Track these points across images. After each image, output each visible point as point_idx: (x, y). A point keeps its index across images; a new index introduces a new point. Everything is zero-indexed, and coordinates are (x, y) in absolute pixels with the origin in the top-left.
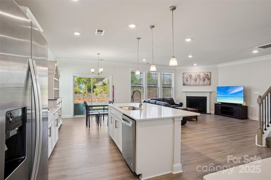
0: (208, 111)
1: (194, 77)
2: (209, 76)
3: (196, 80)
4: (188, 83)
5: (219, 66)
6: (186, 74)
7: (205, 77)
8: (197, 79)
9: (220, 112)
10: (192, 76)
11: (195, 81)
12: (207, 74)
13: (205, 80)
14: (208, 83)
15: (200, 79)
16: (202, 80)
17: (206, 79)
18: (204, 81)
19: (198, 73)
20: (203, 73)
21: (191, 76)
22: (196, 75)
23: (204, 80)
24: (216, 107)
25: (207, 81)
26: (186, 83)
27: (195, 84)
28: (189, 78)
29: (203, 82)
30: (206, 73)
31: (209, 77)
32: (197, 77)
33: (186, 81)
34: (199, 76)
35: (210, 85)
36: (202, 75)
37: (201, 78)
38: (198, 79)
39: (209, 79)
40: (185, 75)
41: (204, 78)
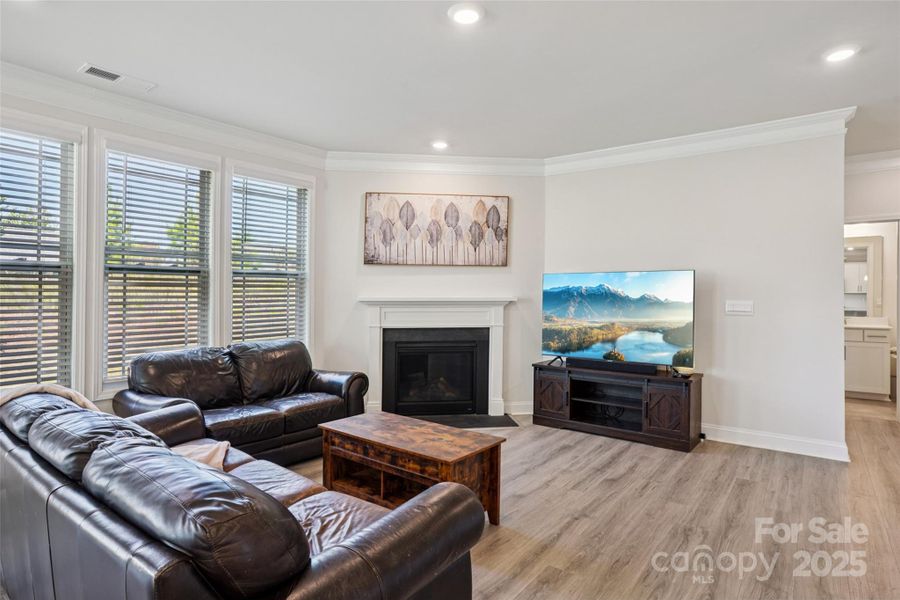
0: (496, 408)
1: (424, 218)
2: (503, 217)
3: (434, 238)
4: (394, 250)
5: (552, 167)
6: (385, 199)
7: (482, 220)
8: (439, 232)
9: (567, 410)
10: (418, 213)
11: (431, 241)
12: (494, 207)
13: (481, 235)
14: (496, 256)
15: (458, 234)
16: (467, 237)
17: (489, 233)
18: (475, 244)
19: (447, 201)
20: (475, 200)
21: (408, 215)
22: (435, 209)
23: (477, 240)
24: (539, 384)
25: (490, 246)
26: (382, 252)
27: (429, 257)
28: (399, 225)
29: (471, 248)
30: (489, 203)
31: (502, 225)
32: (443, 222)
33: (384, 240)
34: (452, 214)
35: (505, 264)
36: (469, 212)
37: (464, 225)
38: (448, 231)
39: (503, 234)
40: (379, 207)
41: (480, 228)
